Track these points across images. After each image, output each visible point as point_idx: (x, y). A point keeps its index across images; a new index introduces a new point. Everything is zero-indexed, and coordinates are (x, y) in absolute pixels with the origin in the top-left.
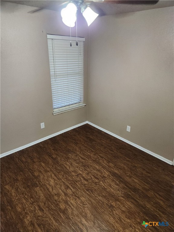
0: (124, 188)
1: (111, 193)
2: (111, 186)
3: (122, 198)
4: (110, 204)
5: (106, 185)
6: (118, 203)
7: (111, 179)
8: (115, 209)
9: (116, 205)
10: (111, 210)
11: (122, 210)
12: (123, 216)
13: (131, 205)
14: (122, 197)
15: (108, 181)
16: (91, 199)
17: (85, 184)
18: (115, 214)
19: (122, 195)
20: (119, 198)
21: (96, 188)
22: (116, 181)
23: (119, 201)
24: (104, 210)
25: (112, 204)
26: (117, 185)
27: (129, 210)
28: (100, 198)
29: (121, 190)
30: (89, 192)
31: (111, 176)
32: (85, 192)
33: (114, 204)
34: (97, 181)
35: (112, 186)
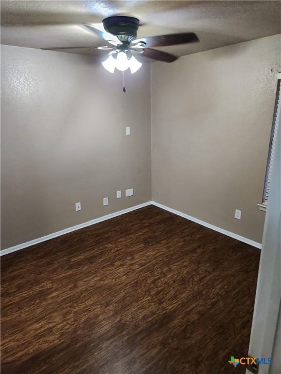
0: (137, 326)
1: (129, 308)
2: (142, 309)
3: (118, 319)
4: (111, 304)
5: (144, 303)
6: (112, 313)
7: (157, 311)
8: (103, 308)
9: (108, 310)
10: (102, 303)
11: (99, 315)
12: (91, 315)
13: (104, 329)
14: (120, 321)
15: (153, 307)
16: (123, 285)
17: (146, 280)
18: (97, 306)
19: (123, 321)
20: (119, 316)
21: (139, 291)
22: (153, 317)
23: (113, 315)
24: (104, 297)
25: (111, 306)
26: (144, 318)
27: (97, 324)
28: (122, 294)
29: (132, 321)
30: (133, 284)
31: (164, 312)
32: (134, 280)
33: (111, 307)
34: (152, 293)
35: (141, 311)
